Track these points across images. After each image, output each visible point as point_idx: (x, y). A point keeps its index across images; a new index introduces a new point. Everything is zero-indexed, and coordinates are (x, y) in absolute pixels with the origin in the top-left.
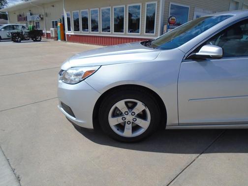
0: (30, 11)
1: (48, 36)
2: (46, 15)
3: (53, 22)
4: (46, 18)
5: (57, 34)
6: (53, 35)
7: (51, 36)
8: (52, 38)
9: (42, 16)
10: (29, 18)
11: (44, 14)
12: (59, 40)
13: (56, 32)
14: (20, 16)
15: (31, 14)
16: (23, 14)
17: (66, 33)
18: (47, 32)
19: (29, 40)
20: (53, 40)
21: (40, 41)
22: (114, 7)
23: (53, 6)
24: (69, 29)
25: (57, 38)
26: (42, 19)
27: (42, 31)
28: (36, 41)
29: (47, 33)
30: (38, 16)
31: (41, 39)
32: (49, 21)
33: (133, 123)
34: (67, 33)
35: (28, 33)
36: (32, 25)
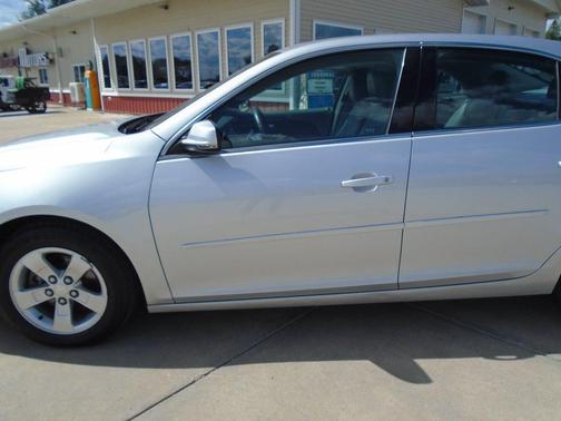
0: (26, 44)
1: (66, 99)
2: (61, 53)
3: (76, 68)
4: (61, 59)
5: (85, 95)
6: (76, 98)
7: (73, 99)
8: (74, 105)
9: (50, 56)
10: (25, 61)
11: (55, 50)
12: (90, 110)
13: (82, 91)
14: (5, 55)
15: (28, 52)
16: (12, 51)
17: (102, 94)
18: (65, 91)
19: (19, 110)
20: (76, 109)
21: (43, 112)
22: (197, 33)
23: (74, 33)
24: (108, 84)
25: (83, 105)
26: (52, 61)
27: (47, 89)
28: (33, 112)
29: (64, 94)
30: (42, 55)
31: (45, 107)
32: (67, 65)
33: (71, 300)
34: (105, 92)
35: (13, 96)
36: (22, 78)
